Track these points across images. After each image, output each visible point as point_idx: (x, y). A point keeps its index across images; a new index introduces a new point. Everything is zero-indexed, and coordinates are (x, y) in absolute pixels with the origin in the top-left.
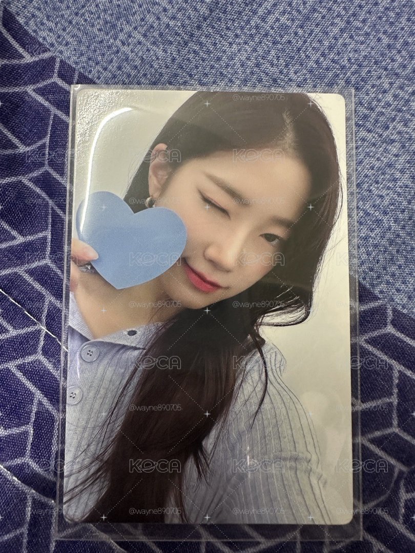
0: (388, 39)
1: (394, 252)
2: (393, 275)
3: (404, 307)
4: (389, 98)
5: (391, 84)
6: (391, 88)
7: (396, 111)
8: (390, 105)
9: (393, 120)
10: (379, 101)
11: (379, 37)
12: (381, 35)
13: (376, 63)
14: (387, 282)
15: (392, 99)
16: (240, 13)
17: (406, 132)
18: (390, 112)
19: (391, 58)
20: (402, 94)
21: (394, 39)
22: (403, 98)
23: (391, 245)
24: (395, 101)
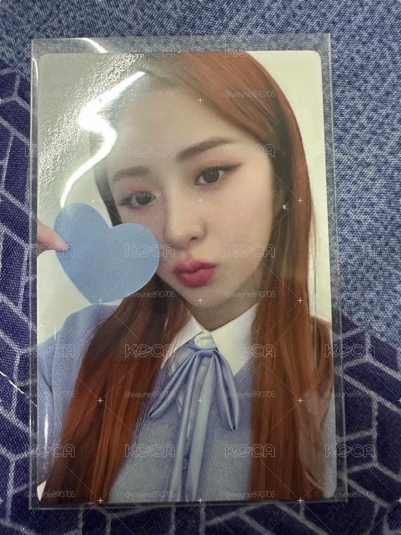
0: (361, 59)
1: (371, 279)
2: (371, 302)
3: (382, 336)
4: (363, 120)
5: (365, 105)
6: (364, 110)
7: (370, 134)
8: (364, 128)
9: (368, 142)
10: (353, 122)
11: (352, 57)
12: (354, 55)
13: (349, 83)
14: (366, 309)
15: (366, 121)
16: (209, 27)
17: (381, 156)
18: (365, 135)
19: (364, 78)
20: (375, 116)
21: (366, 60)
22: (376, 120)
23: (368, 271)
24: (369, 123)
